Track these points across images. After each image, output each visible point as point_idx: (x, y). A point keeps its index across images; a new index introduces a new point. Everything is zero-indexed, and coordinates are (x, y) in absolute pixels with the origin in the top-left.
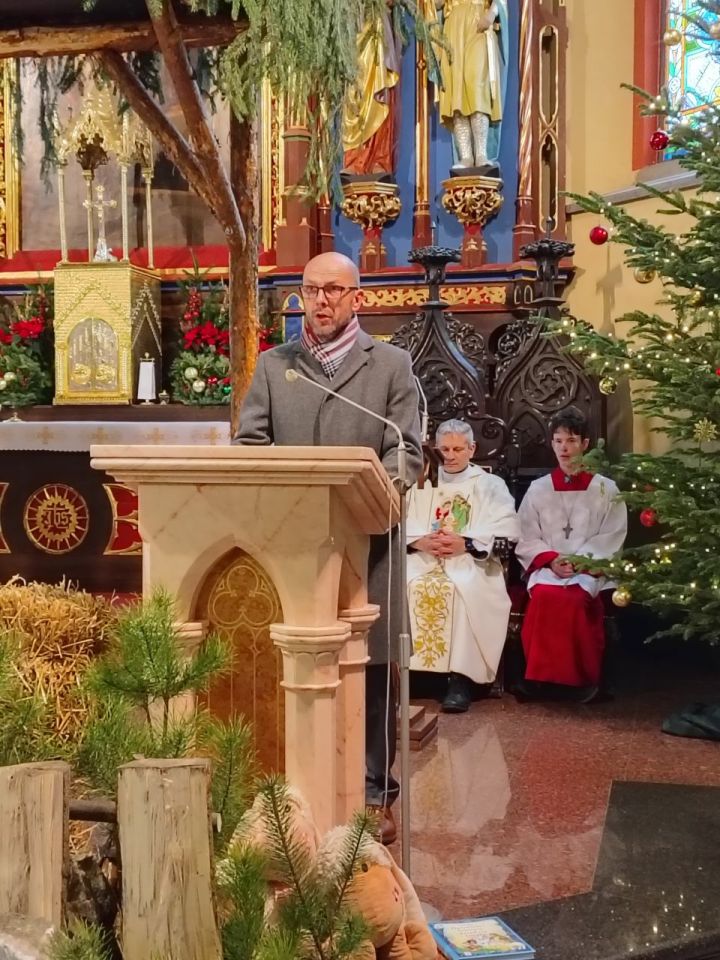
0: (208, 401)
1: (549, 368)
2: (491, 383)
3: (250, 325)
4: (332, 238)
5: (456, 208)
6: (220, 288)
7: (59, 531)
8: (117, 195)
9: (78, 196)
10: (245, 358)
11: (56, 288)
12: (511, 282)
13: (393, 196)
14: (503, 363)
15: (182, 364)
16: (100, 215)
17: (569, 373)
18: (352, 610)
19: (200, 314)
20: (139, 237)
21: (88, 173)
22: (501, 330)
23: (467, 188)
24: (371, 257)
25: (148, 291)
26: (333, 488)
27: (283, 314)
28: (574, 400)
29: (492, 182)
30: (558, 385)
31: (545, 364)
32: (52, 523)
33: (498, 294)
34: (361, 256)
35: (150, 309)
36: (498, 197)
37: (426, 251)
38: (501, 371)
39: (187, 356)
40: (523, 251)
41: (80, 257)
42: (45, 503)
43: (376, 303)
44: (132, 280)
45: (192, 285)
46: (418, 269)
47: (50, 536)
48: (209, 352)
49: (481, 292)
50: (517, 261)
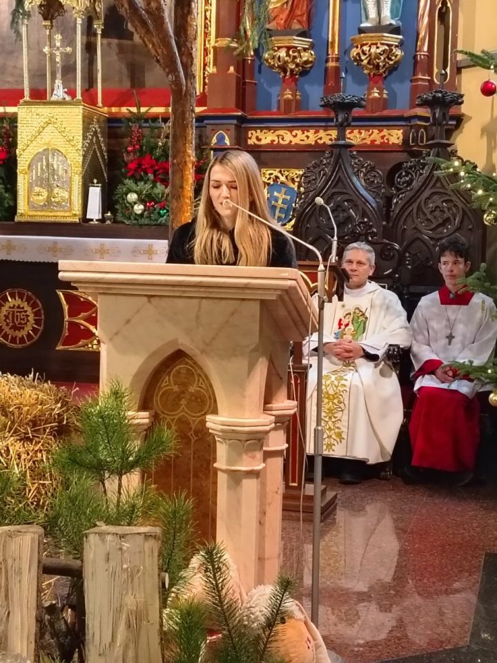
0: (146, 221)
1: (437, 200)
2: (388, 212)
3: (187, 159)
4: (256, 84)
5: (362, 61)
6: (158, 125)
7: (19, 329)
8: (72, 43)
9: (38, 43)
10: (182, 187)
11: (19, 122)
12: (407, 126)
13: (308, 49)
14: (398, 196)
15: (124, 189)
16: (58, 59)
17: (455, 206)
18: (274, 405)
19: (141, 147)
20: (90, 80)
21: (48, 23)
22: (398, 167)
23: (372, 44)
24: (288, 102)
25: (97, 126)
26: (263, 302)
27: (211, 149)
28: (458, 229)
29: (394, 39)
30: (445, 216)
31: (435, 197)
32: (13, 322)
33: (395, 136)
34: (279, 101)
35: (98, 141)
36: (399, 52)
37: (337, 97)
38: (397, 202)
39: (129, 183)
40: (419, 100)
41: (39, 96)
42: (7, 305)
43: (291, 142)
44: (84, 117)
45: (135, 122)
46: (328, 113)
47: (11, 333)
48: (148, 180)
49: (382, 134)
50: (414, 108)
